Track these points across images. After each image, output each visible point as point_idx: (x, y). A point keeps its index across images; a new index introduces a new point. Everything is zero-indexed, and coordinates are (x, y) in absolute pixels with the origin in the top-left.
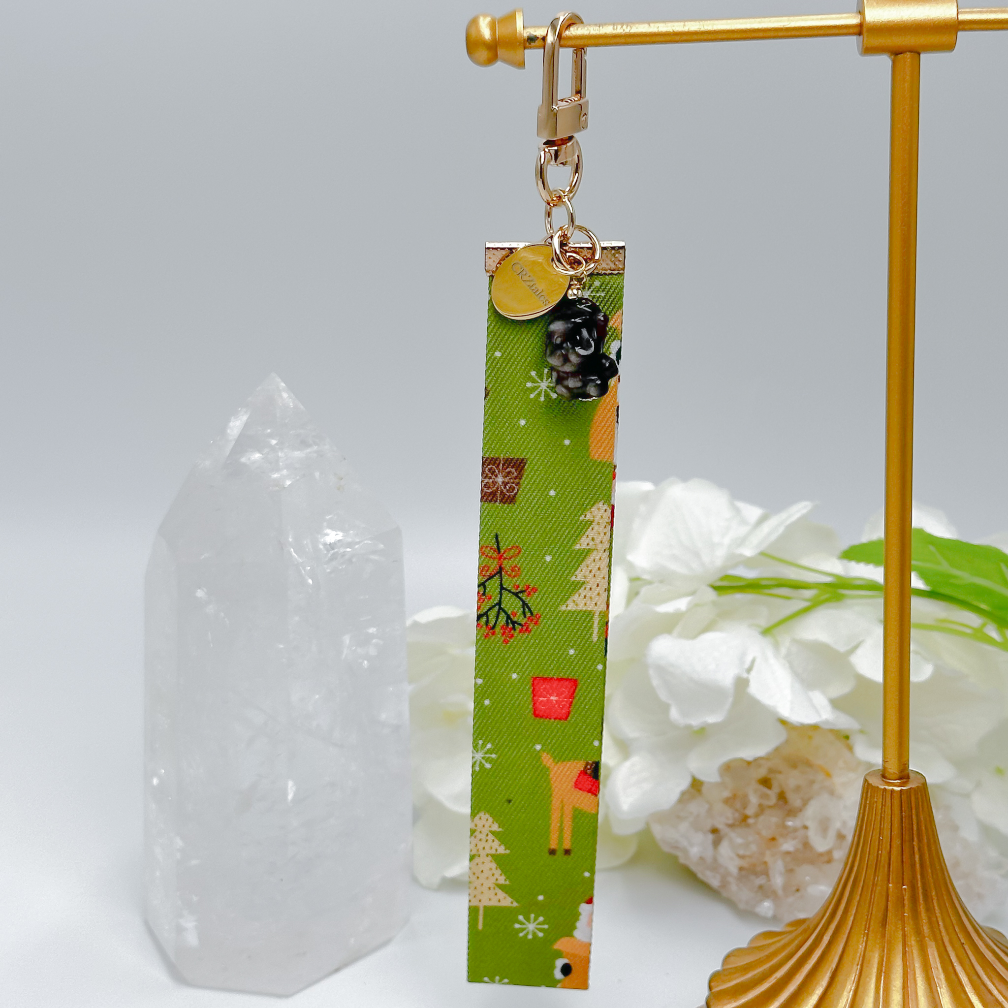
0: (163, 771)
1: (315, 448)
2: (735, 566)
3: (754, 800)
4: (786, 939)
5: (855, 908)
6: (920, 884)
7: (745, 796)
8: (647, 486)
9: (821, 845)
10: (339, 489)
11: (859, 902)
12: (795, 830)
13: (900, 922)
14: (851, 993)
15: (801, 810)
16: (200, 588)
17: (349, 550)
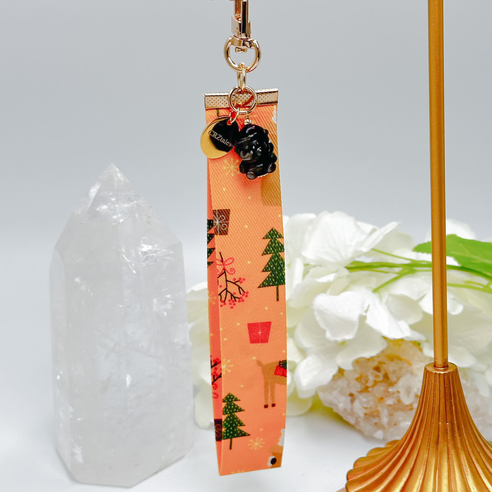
0: (62, 372)
1: (136, 202)
2: (360, 256)
3: (371, 378)
4: (387, 452)
5: (422, 435)
6: (455, 422)
7: (367, 376)
8: (312, 216)
9: (407, 401)
10: (148, 223)
11: (424, 432)
12: (393, 393)
13: (446, 443)
14: (421, 480)
15: (396, 383)
16: (77, 277)
17: (155, 254)
